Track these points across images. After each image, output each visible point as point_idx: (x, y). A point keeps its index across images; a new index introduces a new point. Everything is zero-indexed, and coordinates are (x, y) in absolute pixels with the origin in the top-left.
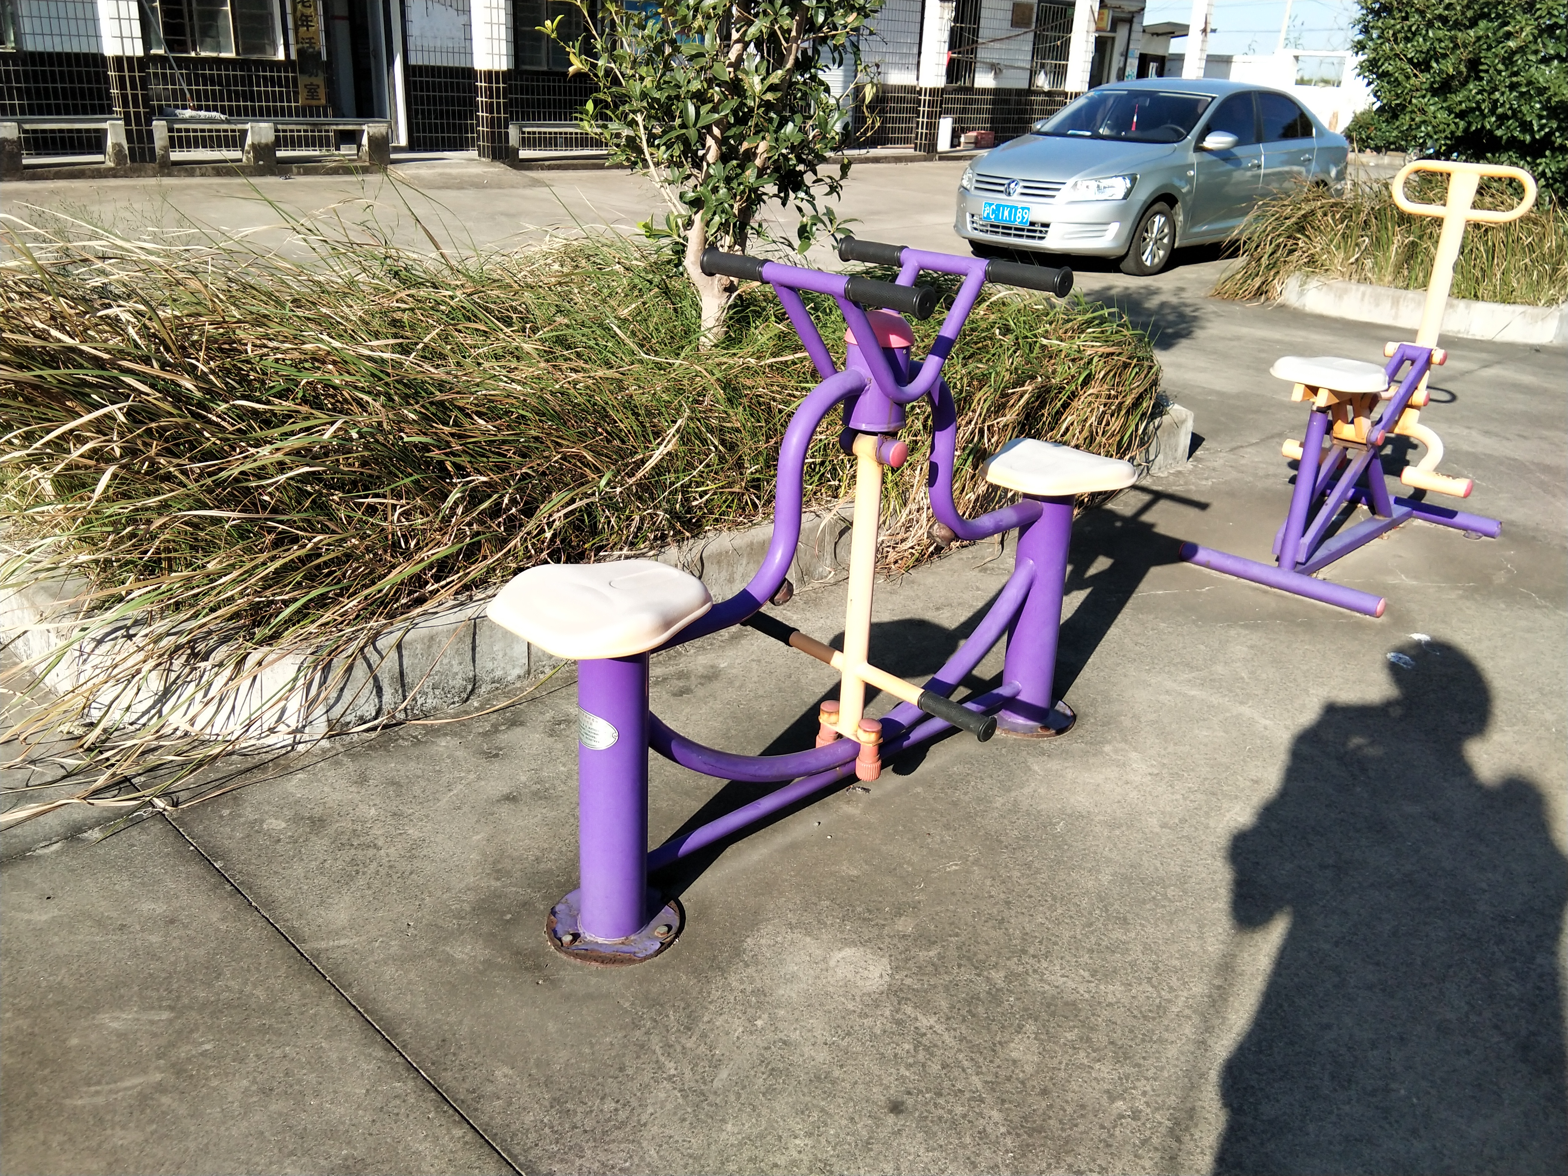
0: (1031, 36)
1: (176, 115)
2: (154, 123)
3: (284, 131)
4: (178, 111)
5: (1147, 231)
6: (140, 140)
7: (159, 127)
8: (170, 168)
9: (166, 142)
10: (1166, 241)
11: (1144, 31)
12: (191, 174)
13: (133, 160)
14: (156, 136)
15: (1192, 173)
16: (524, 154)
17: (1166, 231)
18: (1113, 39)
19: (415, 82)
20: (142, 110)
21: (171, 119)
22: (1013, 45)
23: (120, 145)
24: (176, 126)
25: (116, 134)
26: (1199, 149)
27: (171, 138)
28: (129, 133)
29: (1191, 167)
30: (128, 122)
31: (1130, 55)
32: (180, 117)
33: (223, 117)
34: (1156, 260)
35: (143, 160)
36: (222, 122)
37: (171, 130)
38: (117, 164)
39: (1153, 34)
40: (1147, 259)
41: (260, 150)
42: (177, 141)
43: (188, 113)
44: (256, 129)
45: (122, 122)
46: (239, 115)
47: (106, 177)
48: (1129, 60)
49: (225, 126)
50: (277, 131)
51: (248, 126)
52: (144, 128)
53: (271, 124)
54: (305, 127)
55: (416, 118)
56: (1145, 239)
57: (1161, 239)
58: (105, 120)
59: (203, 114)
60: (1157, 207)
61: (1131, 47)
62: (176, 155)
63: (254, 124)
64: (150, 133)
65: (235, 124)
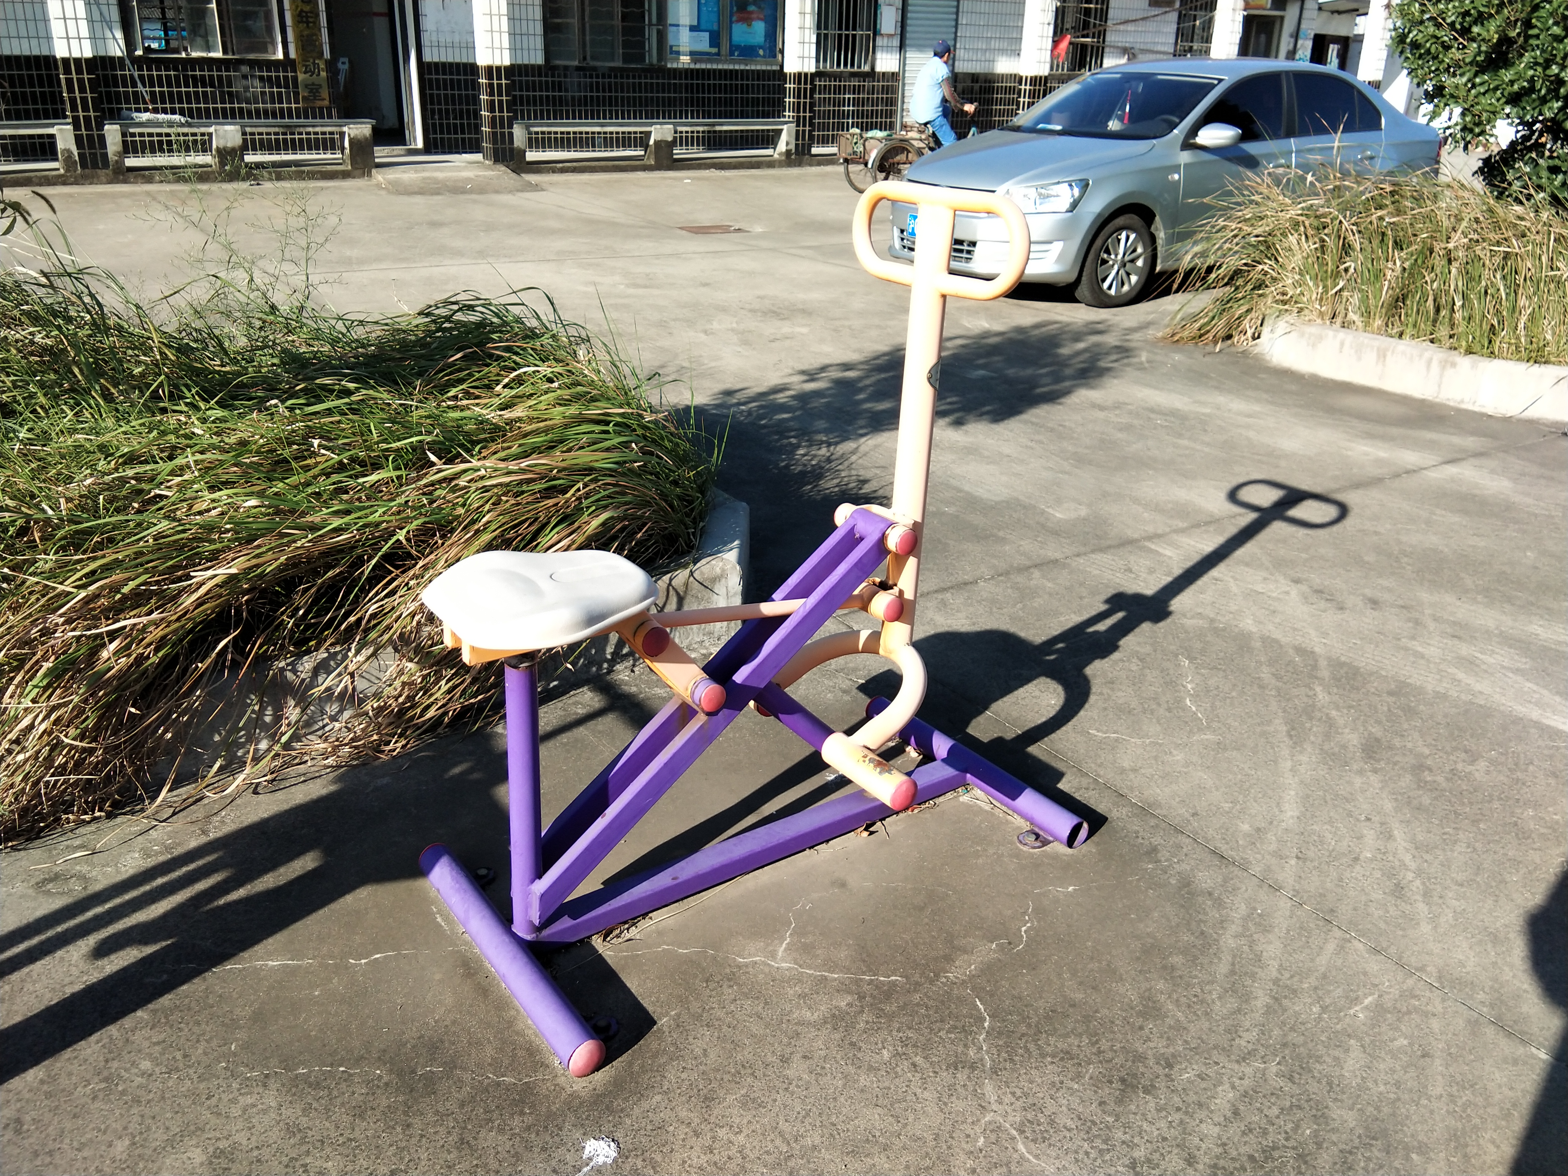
0: (1174, 16)
1: (132, 119)
2: (106, 127)
3: (252, 134)
4: (135, 115)
5: (1108, 252)
6: (91, 145)
7: (112, 132)
8: (124, 174)
9: (119, 148)
10: (1140, 263)
11: (1320, 9)
12: (150, 180)
13: (84, 166)
14: (109, 141)
15: (1176, 177)
16: (532, 156)
17: (1140, 250)
18: (1282, 18)
19: (430, 80)
20: (92, 114)
21: (126, 123)
22: (1151, 26)
23: (69, 151)
24: (132, 130)
25: (65, 140)
26: (1188, 144)
27: (125, 143)
28: (78, 140)
29: (1176, 168)
30: (77, 127)
31: (1301, 34)
32: (137, 120)
33: (183, 120)
34: (1126, 288)
35: (95, 166)
36: (182, 125)
37: (124, 135)
38: (67, 171)
39: (1333, 12)
40: (1110, 286)
41: (224, 154)
42: (129, 147)
43: (145, 116)
44: (221, 132)
45: (70, 127)
46: (200, 117)
47: (54, 184)
48: (1300, 42)
49: (186, 130)
50: (244, 133)
51: (212, 129)
52: (95, 133)
53: (238, 127)
54: (277, 130)
55: (433, 118)
56: (1104, 262)
57: (1133, 261)
58: (53, 125)
59: (161, 117)
60: (1120, 221)
61: (1303, 26)
62: (131, 162)
63: (218, 127)
64: (102, 138)
65: (198, 127)
